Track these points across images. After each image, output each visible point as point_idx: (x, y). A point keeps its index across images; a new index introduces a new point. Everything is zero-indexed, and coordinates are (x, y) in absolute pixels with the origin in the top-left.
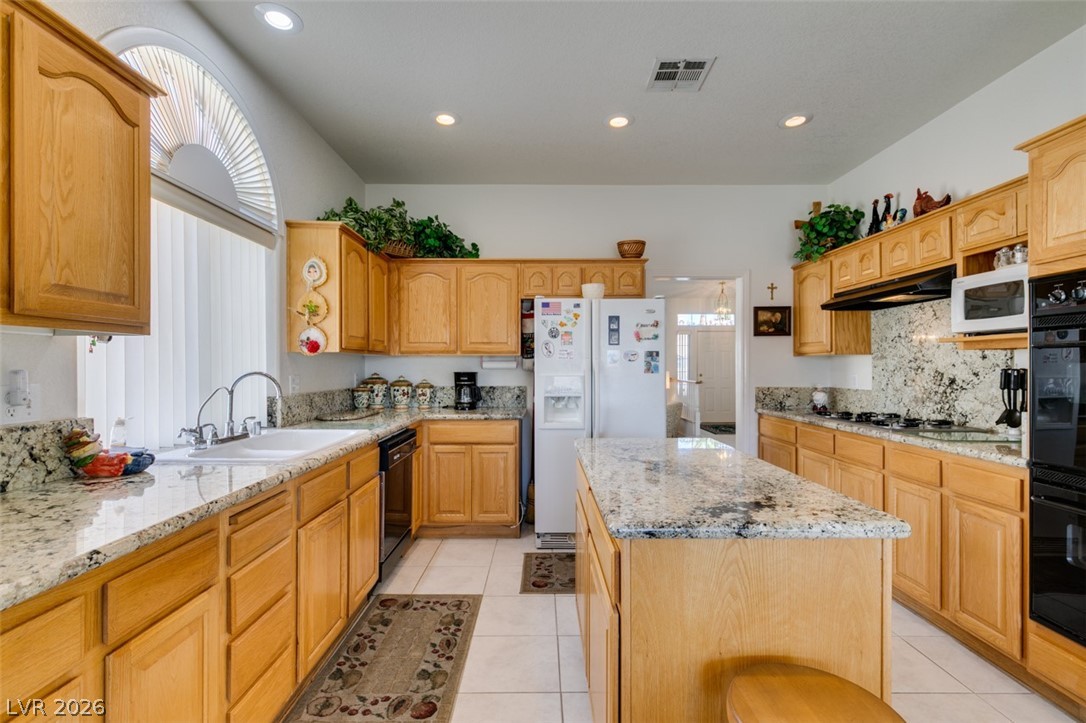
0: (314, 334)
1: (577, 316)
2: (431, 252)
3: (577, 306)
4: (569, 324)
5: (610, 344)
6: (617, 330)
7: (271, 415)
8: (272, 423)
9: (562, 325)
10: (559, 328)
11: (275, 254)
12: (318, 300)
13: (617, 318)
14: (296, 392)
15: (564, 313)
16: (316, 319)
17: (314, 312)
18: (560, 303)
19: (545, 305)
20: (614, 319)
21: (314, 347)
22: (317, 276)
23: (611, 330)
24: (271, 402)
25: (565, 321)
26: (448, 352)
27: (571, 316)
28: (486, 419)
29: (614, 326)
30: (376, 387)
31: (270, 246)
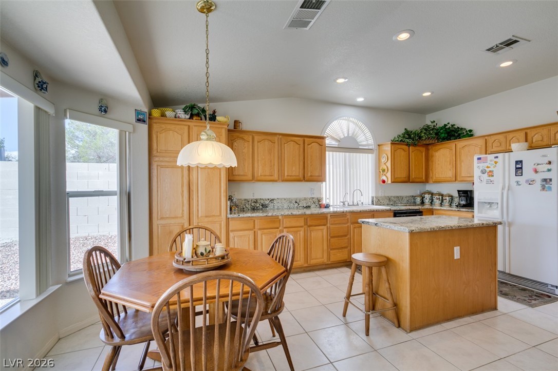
0: (384, 178)
1: (496, 163)
2: (444, 139)
3: (497, 157)
4: (492, 167)
5: (516, 175)
6: (521, 168)
7: (373, 201)
8: (373, 204)
9: (488, 167)
10: (486, 169)
11: (374, 155)
12: (385, 167)
13: (521, 162)
14: (383, 195)
15: (489, 162)
16: (385, 173)
17: (384, 171)
18: (487, 157)
19: (479, 159)
20: (519, 162)
21: (384, 182)
22: (384, 160)
23: (516, 168)
24: (373, 197)
25: (489, 165)
26: (452, 181)
27: (493, 163)
28: (458, 211)
29: (519, 166)
30: (426, 196)
31: (372, 153)
